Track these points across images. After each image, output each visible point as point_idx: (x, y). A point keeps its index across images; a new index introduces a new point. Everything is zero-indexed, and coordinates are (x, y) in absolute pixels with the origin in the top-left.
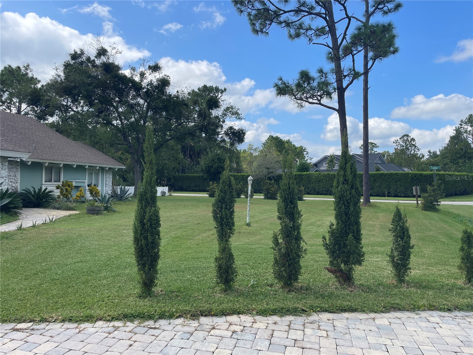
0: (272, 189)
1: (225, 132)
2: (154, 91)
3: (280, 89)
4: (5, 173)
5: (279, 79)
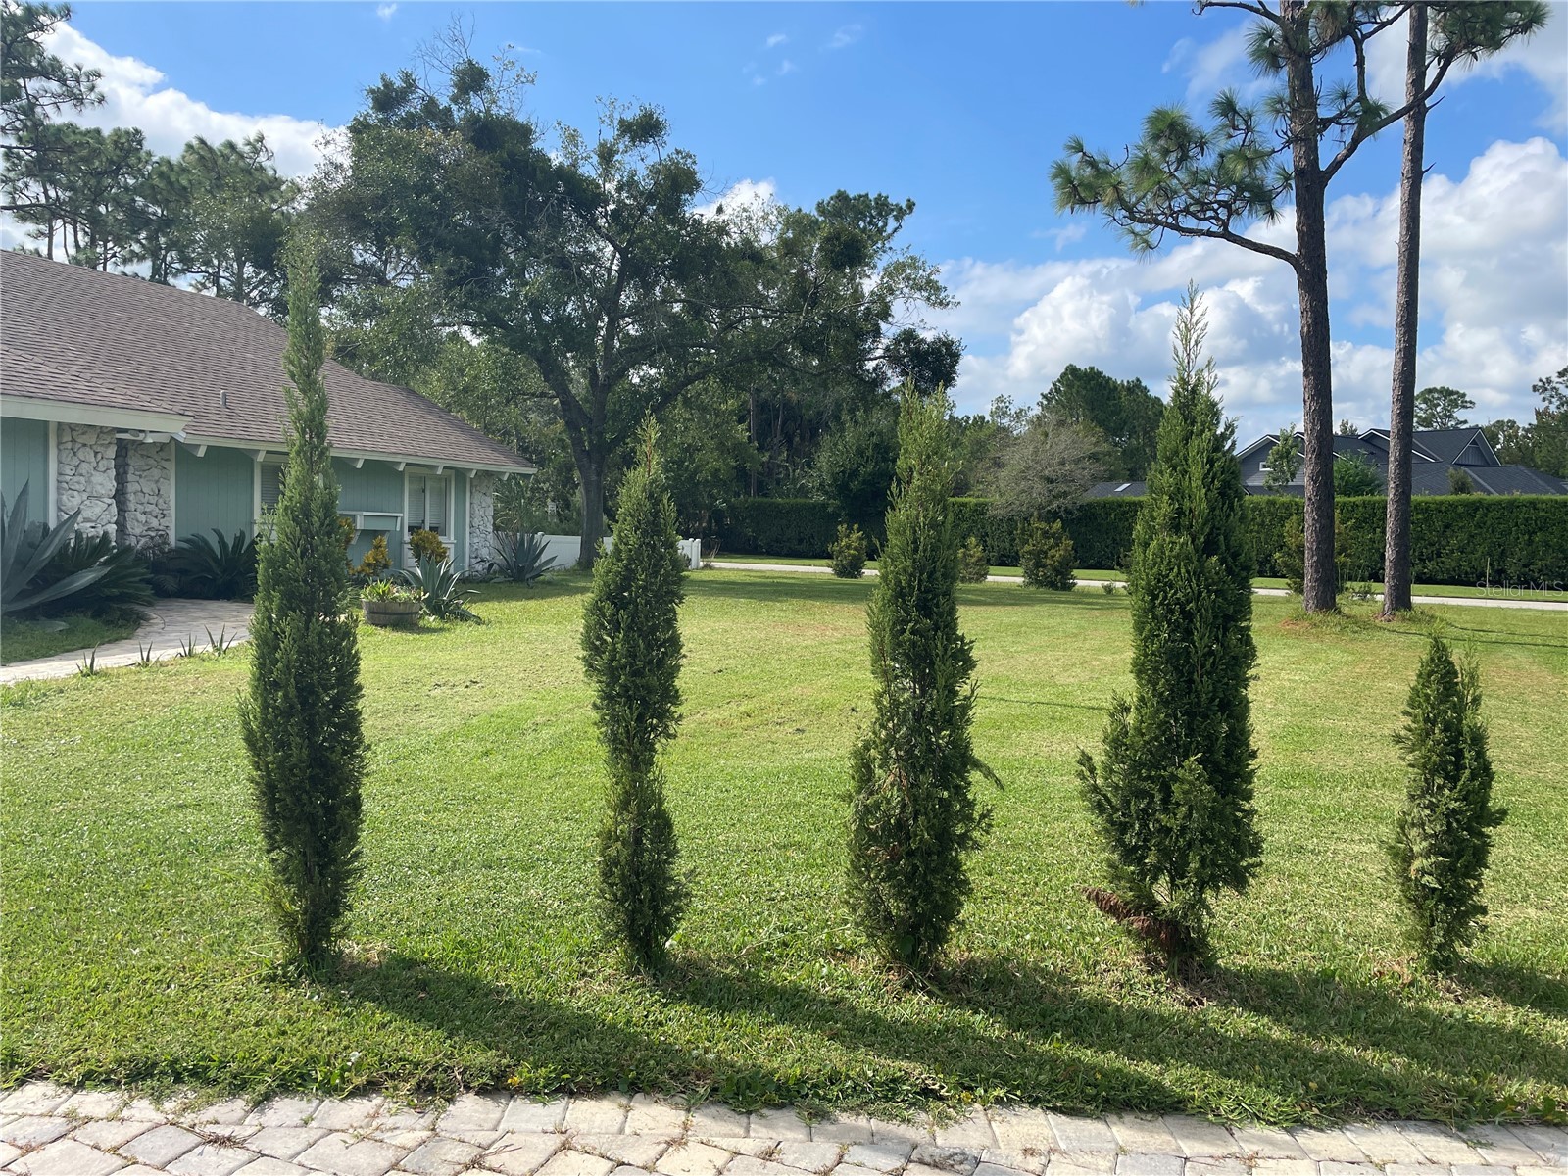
0: (1053, 551)
1: (887, 349)
2: (643, 210)
3: (1072, 183)
4: (106, 483)
5: (1073, 148)
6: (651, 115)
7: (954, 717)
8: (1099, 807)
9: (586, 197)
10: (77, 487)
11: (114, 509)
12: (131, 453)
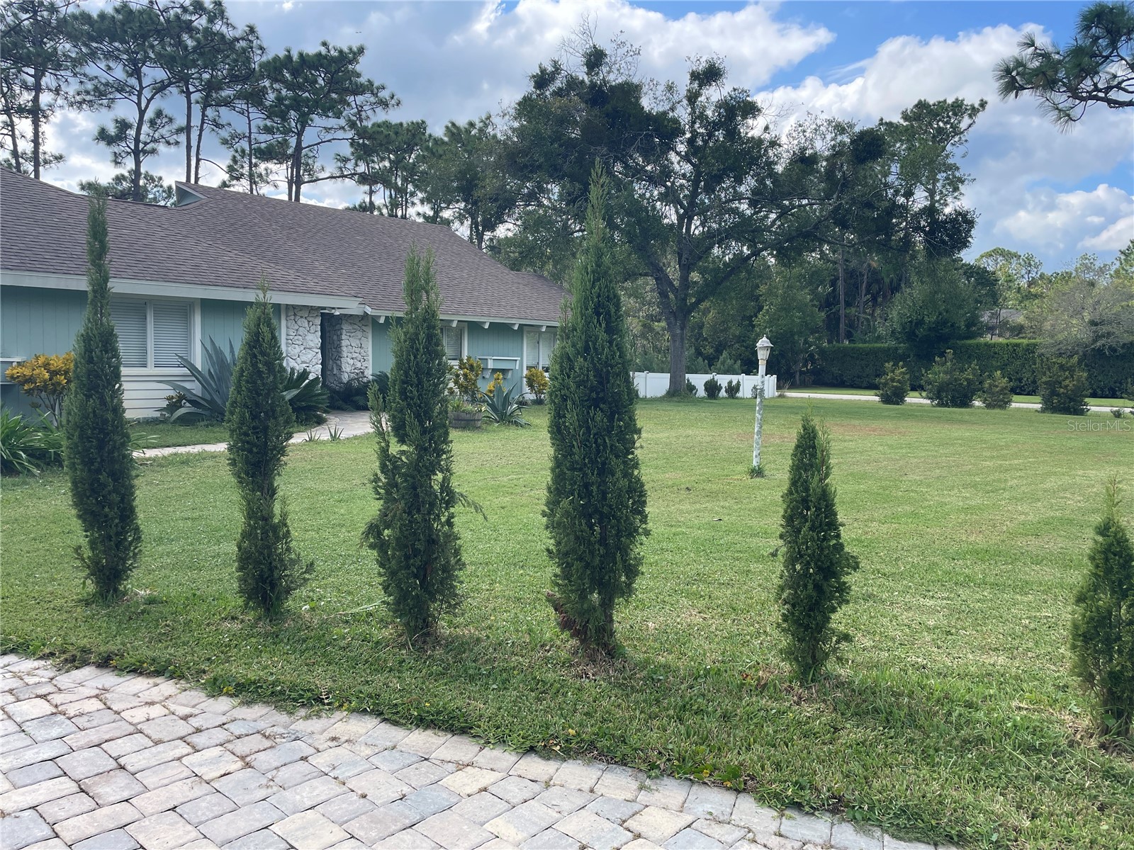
0: (1067, 382)
3: (1010, 73)
4: (315, 340)
5: (1028, 44)
6: (714, 65)
9: (670, 131)
10: (297, 342)
11: (320, 355)
12: (343, 322)
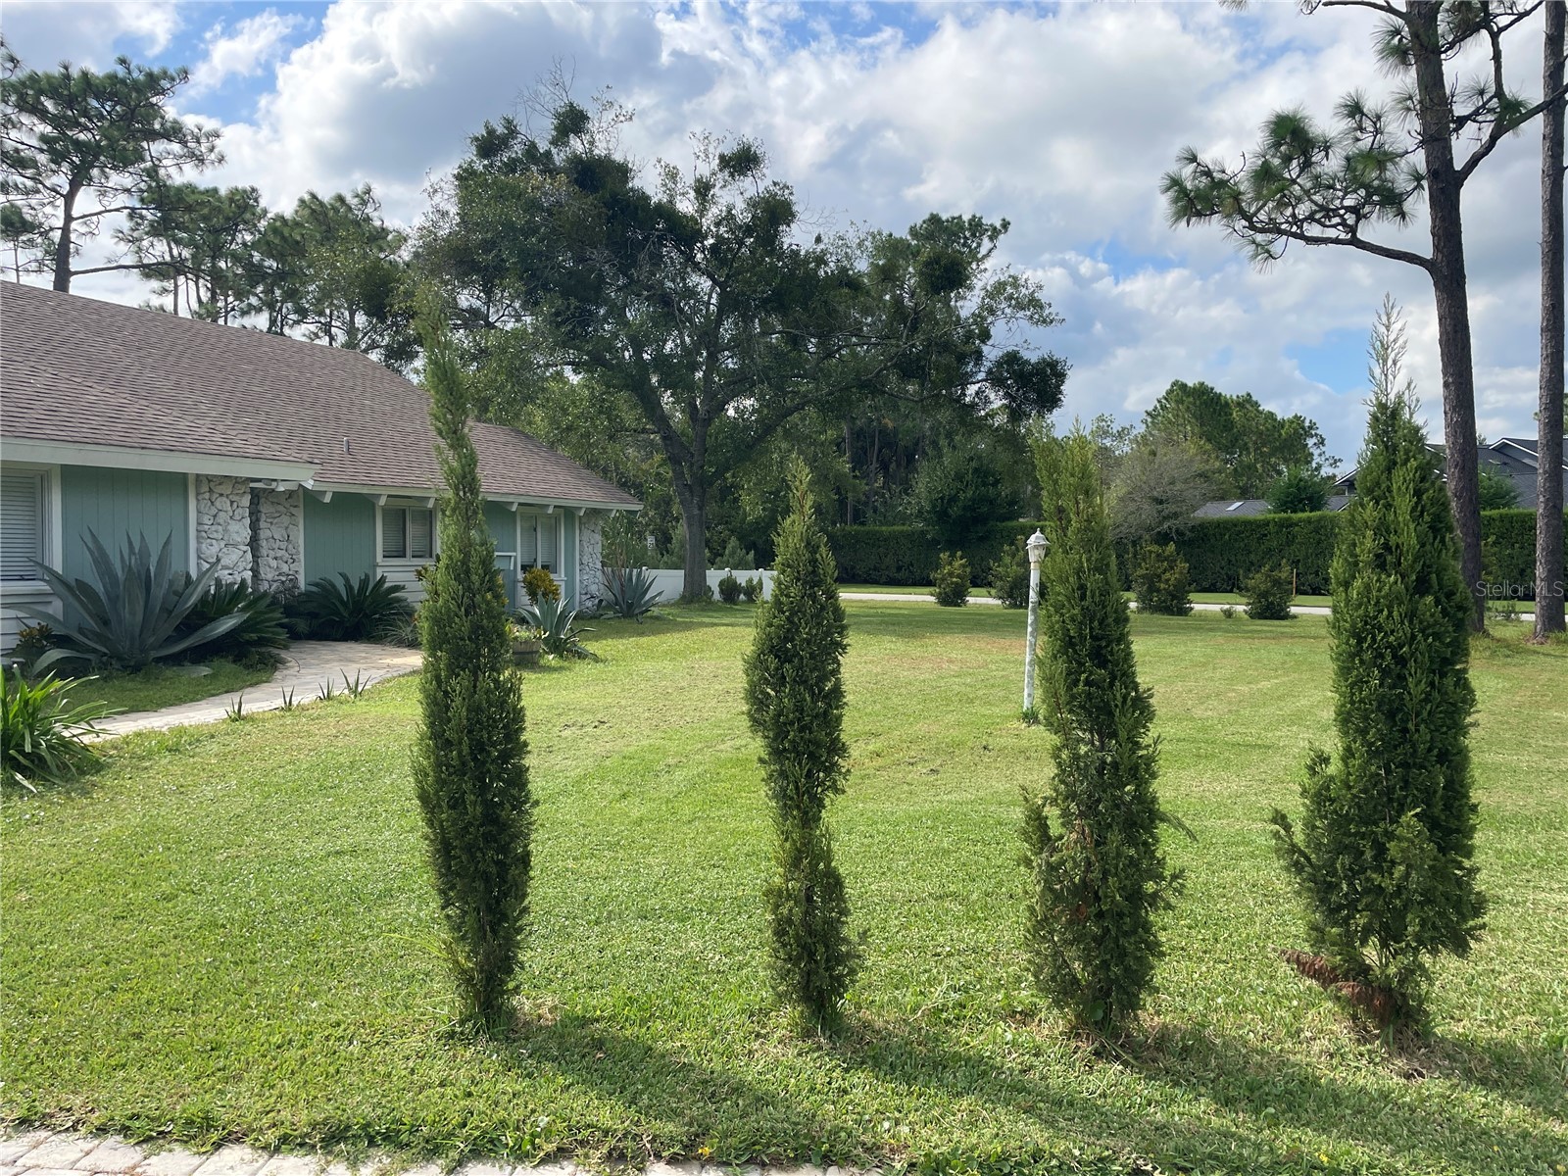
0: (1168, 575)
1: (990, 372)
2: (741, 243)
3: (1187, 195)
4: (241, 532)
5: (1187, 159)
6: (749, 148)
7: (1140, 770)
8: (1298, 868)
9: (684, 232)
10: (215, 535)
11: (249, 556)
12: (262, 500)
